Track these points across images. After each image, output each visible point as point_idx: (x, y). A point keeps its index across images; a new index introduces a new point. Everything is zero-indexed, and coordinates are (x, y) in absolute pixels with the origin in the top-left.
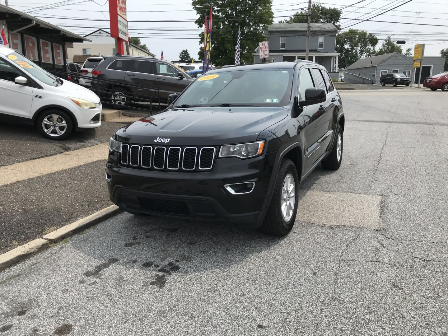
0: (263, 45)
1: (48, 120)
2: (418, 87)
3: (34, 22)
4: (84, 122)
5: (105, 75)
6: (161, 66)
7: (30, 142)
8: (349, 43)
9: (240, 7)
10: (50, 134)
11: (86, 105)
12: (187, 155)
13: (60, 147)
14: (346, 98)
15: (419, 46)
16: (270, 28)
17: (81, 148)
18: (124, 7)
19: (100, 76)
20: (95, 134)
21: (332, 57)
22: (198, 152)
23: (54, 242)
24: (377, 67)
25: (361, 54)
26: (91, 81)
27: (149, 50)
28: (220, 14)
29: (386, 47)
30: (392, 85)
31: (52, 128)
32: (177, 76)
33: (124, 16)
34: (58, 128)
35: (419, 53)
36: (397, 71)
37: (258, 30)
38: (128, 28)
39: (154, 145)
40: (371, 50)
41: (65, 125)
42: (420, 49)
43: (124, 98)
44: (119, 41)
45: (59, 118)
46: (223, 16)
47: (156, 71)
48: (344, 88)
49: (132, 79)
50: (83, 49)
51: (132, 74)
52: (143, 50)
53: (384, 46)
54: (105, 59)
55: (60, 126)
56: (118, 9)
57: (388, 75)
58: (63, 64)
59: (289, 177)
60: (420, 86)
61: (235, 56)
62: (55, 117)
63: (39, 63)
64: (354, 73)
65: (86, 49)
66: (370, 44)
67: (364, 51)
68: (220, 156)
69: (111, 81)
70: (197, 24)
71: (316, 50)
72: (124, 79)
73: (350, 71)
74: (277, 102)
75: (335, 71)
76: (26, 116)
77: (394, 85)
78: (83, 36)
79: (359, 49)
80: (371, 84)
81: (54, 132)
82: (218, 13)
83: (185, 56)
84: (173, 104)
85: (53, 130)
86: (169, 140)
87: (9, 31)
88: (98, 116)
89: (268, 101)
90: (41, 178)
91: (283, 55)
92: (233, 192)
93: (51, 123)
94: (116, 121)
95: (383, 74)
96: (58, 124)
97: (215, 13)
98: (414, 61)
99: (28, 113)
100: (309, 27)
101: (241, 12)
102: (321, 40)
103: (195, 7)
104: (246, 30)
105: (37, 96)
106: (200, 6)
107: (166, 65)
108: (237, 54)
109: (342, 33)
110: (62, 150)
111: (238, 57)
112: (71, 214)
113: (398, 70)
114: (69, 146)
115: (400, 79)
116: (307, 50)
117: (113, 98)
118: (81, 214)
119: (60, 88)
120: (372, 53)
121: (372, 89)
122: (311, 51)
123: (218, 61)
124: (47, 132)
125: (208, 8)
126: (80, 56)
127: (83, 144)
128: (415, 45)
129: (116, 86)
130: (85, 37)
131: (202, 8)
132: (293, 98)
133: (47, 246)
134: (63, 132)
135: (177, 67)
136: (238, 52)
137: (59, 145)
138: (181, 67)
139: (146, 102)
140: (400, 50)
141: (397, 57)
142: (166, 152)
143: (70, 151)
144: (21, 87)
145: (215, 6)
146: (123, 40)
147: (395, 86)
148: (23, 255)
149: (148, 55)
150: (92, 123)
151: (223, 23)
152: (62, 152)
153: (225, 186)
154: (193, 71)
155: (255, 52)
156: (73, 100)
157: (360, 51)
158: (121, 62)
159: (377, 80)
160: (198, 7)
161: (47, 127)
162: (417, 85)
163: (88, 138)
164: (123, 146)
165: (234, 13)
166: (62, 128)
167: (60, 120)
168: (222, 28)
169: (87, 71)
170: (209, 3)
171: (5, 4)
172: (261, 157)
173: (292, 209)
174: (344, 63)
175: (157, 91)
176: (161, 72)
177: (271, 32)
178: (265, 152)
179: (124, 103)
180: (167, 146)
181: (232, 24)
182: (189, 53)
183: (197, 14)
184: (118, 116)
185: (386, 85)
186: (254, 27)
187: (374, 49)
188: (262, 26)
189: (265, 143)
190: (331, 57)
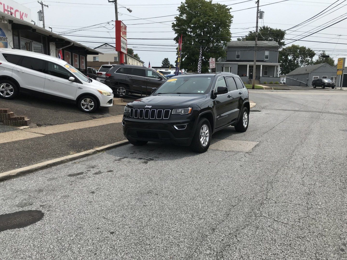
0: (212, 60)
1: (84, 101)
2: (341, 89)
3: (72, 44)
4: (103, 103)
5: (113, 77)
6: (148, 71)
7: (74, 113)
8: (292, 55)
9: (207, 29)
10: (85, 109)
11: (105, 94)
12: (159, 113)
13: (90, 116)
14: (278, 96)
15: (340, 59)
16: (229, 44)
17: (102, 118)
18: (125, 32)
19: (111, 77)
20: (109, 111)
21: (276, 66)
22: (163, 112)
23: (99, 151)
24: (310, 74)
25: (302, 64)
26: (105, 79)
27: (140, 58)
28: (192, 34)
29: (322, 59)
30: (321, 88)
31: (86, 106)
32: (158, 78)
33: (124, 37)
34: (89, 106)
35: (341, 65)
36: (326, 78)
37: (219, 45)
38: (127, 44)
39: (145, 109)
40: (309, 61)
41: (93, 104)
42: (342, 61)
43: (125, 91)
44: (121, 53)
45: (90, 100)
46: (194, 35)
47: (145, 75)
48: (282, 88)
49: (130, 79)
50: (94, 57)
51: (130, 76)
52: (136, 58)
53: (319, 58)
54: (114, 67)
55: (90, 105)
56: (121, 33)
57: (318, 80)
58: (85, 68)
59: (205, 126)
60: (342, 89)
61: (198, 66)
62: (88, 100)
63: (79, 69)
64: (293, 78)
65: (95, 57)
66: (309, 56)
67: (304, 61)
68: (172, 113)
69: (118, 80)
70: (175, 41)
71: (263, 60)
72: (125, 79)
73: (290, 76)
74: (203, 92)
75: (277, 76)
76: (73, 98)
77: (322, 87)
78: (93, 48)
79: (300, 59)
80: (306, 86)
81: (87, 108)
82: (191, 33)
83: (166, 63)
84: (154, 93)
85: (86, 107)
86: (151, 106)
87: (57, 49)
88: (111, 100)
89: (199, 92)
90: (86, 129)
91: (238, 64)
92: (177, 128)
93: (86, 103)
94: (120, 104)
95: (315, 79)
96: (90, 104)
97: (188, 33)
98: (338, 70)
99: (73, 97)
100: (256, 44)
101: (207, 33)
102: (267, 53)
103: (174, 29)
104: (211, 45)
105: (79, 88)
106: (178, 28)
107: (151, 72)
108: (199, 64)
109: (287, 48)
110: (91, 118)
111: (200, 66)
112: (104, 143)
113: (327, 76)
114: (95, 116)
115: (327, 83)
116: (255, 60)
117: (118, 90)
118: (108, 143)
119: (91, 83)
120: (310, 63)
121: (305, 90)
122: (258, 61)
123: (189, 67)
124: (83, 108)
125: (183, 29)
126: (92, 62)
127: (103, 116)
128: (338, 59)
129: (120, 83)
130: (94, 49)
131: (179, 29)
132: (211, 91)
133: (96, 152)
134: (92, 109)
135: (158, 72)
136: (200, 63)
137: (90, 115)
138: (161, 72)
139: (138, 93)
140: (333, 61)
141: (326, 66)
142: (150, 112)
143: (96, 118)
144: (71, 82)
145: (189, 28)
146: (123, 53)
147: (324, 88)
148: (87, 154)
149: (139, 62)
150: (108, 104)
151: (194, 40)
152: (92, 119)
153: (174, 126)
154: (169, 75)
155: (218, 61)
156: (98, 91)
157: (300, 61)
158: (123, 69)
159: (310, 83)
160: (176, 29)
161: (83, 105)
162: (340, 88)
163: (105, 113)
164: (131, 109)
165: (202, 33)
166: (91, 106)
167: (90, 102)
168: (193, 44)
169: (101, 74)
170: (184, 26)
171: (51, 31)
172: (190, 115)
173: (207, 142)
174: (288, 70)
175: (145, 87)
176: (148, 76)
177: (229, 47)
178: (192, 112)
179: (125, 94)
180: (150, 109)
181: (201, 41)
182: (169, 60)
183: (175, 34)
184: (121, 102)
185: (316, 87)
186: (217, 43)
187: (311, 60)
188: (222, 43)
189: (192, 109)
190: (274, 66)
